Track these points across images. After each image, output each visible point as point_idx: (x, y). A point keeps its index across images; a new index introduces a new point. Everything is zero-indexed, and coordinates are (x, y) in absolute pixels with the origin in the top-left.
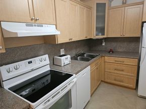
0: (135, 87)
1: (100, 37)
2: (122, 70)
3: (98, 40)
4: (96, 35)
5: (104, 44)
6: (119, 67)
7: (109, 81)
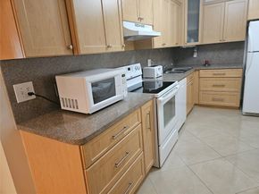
0: (238, 106)
1: (193, 44)
2: (223, 86)
3: (188, 48)
4: (188, 42)
5: (195, 56)
6: (218, 83)
7: (205, 103)
